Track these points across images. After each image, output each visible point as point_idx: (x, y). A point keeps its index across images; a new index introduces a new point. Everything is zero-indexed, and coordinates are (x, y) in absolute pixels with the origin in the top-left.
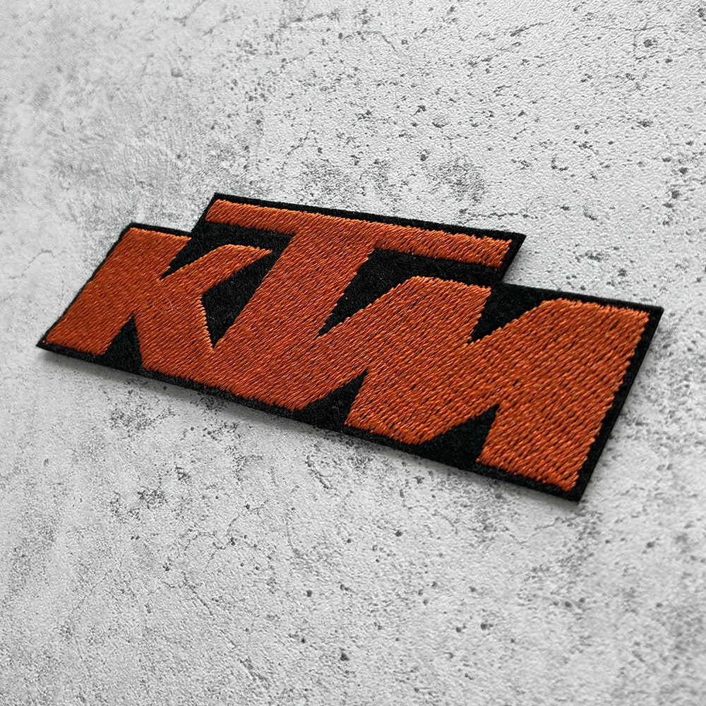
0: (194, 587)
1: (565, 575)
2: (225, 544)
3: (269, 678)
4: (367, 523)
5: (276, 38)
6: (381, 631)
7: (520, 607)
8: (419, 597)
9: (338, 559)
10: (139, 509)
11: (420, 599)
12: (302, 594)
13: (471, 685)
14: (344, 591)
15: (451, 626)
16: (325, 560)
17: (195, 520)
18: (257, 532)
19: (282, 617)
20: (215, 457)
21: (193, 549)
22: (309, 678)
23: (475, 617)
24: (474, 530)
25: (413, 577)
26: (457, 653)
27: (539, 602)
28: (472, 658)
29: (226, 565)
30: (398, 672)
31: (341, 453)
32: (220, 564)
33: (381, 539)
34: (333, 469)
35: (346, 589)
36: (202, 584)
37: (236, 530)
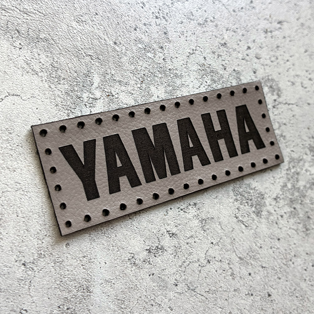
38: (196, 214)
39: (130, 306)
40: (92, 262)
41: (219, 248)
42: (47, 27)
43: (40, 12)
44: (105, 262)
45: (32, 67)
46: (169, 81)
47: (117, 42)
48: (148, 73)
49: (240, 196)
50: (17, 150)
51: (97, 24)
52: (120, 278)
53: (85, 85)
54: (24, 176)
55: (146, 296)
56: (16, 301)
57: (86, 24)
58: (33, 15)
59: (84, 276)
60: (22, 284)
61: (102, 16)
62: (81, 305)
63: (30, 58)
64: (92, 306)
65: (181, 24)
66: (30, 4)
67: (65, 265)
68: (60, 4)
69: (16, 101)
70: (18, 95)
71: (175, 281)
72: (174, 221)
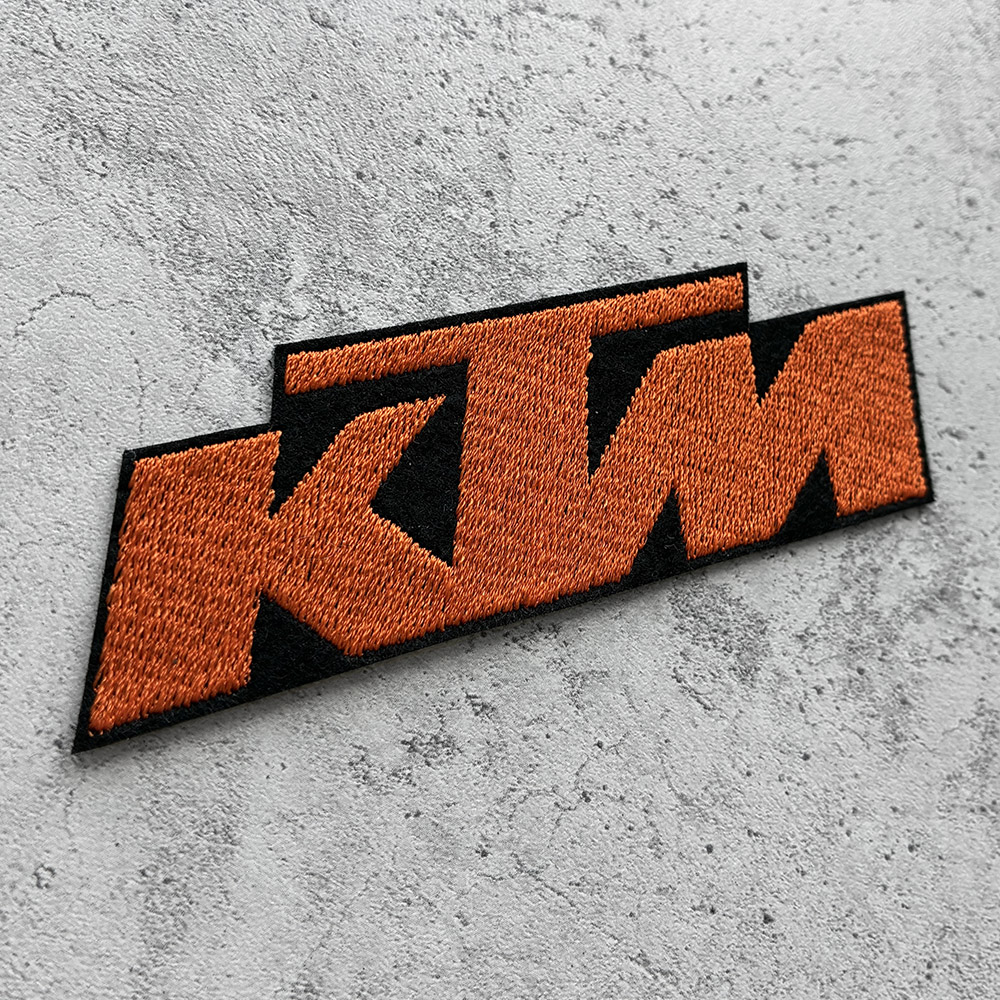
0: (537, 872)
1: (976, 779)
2: (575, 801)
3: (676, 970)
4: (766, 749)
5: (506, 24)
6: (806, 876)
7: (941, 821)
8: (841, 828)
9: (738, 798)
10: (409, 768)
11: (841, 831)
12: (700, 851)
13: (909, 916)
14: (754, 837)
15: (879, 855)
16: (723, 803)
17: (518, 774)
18: (621, 779)
19: (679, 887)
20: (533, 676)
21: (524, 817)
22: (729, 956)
23: (902, 839)
24: (885, 742)
25: (830, 806)
26: (890, 884)
27: (959, 812)
28: (906, 885)
29: (582, 831)
30: (833, 920)
31: (718, 662)
32: (572, 832)
33: (787, 766)
34: (711, 684)
35: (756, 835)
36: (548, 865)
37: (588, 780)
38: (556, 655)
39: (342, 897)
40: (246, 760)
41: (621, 761)
42: (178, 124)
43: (163, 86)
44: (282, 765)
45: (129, 224)
46: (504, 284)
47: (365, 172)
48: (446, 259)
49: (692, 619)
50: (70, 436)
51: (314, 123)
52: (322, 813)
53: (269, 281)
54: (80, 506)
55: (391, 872)
56: (26, 842)
57: (283, 121)
58: (144, 92)
59: (221, 795)
60: (48, 797)
61: (327, 104)
62: (204, 875)
63: (126, 202)
64: (236, 880)
65: (549, 132)
66: (138, 65)
67: (170, 757)
68: (219, 68)
69: (79, 309)
70: (84, 295)
71: (480, 842)
72: (490, 671)
